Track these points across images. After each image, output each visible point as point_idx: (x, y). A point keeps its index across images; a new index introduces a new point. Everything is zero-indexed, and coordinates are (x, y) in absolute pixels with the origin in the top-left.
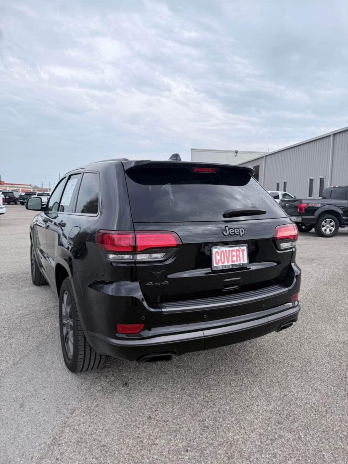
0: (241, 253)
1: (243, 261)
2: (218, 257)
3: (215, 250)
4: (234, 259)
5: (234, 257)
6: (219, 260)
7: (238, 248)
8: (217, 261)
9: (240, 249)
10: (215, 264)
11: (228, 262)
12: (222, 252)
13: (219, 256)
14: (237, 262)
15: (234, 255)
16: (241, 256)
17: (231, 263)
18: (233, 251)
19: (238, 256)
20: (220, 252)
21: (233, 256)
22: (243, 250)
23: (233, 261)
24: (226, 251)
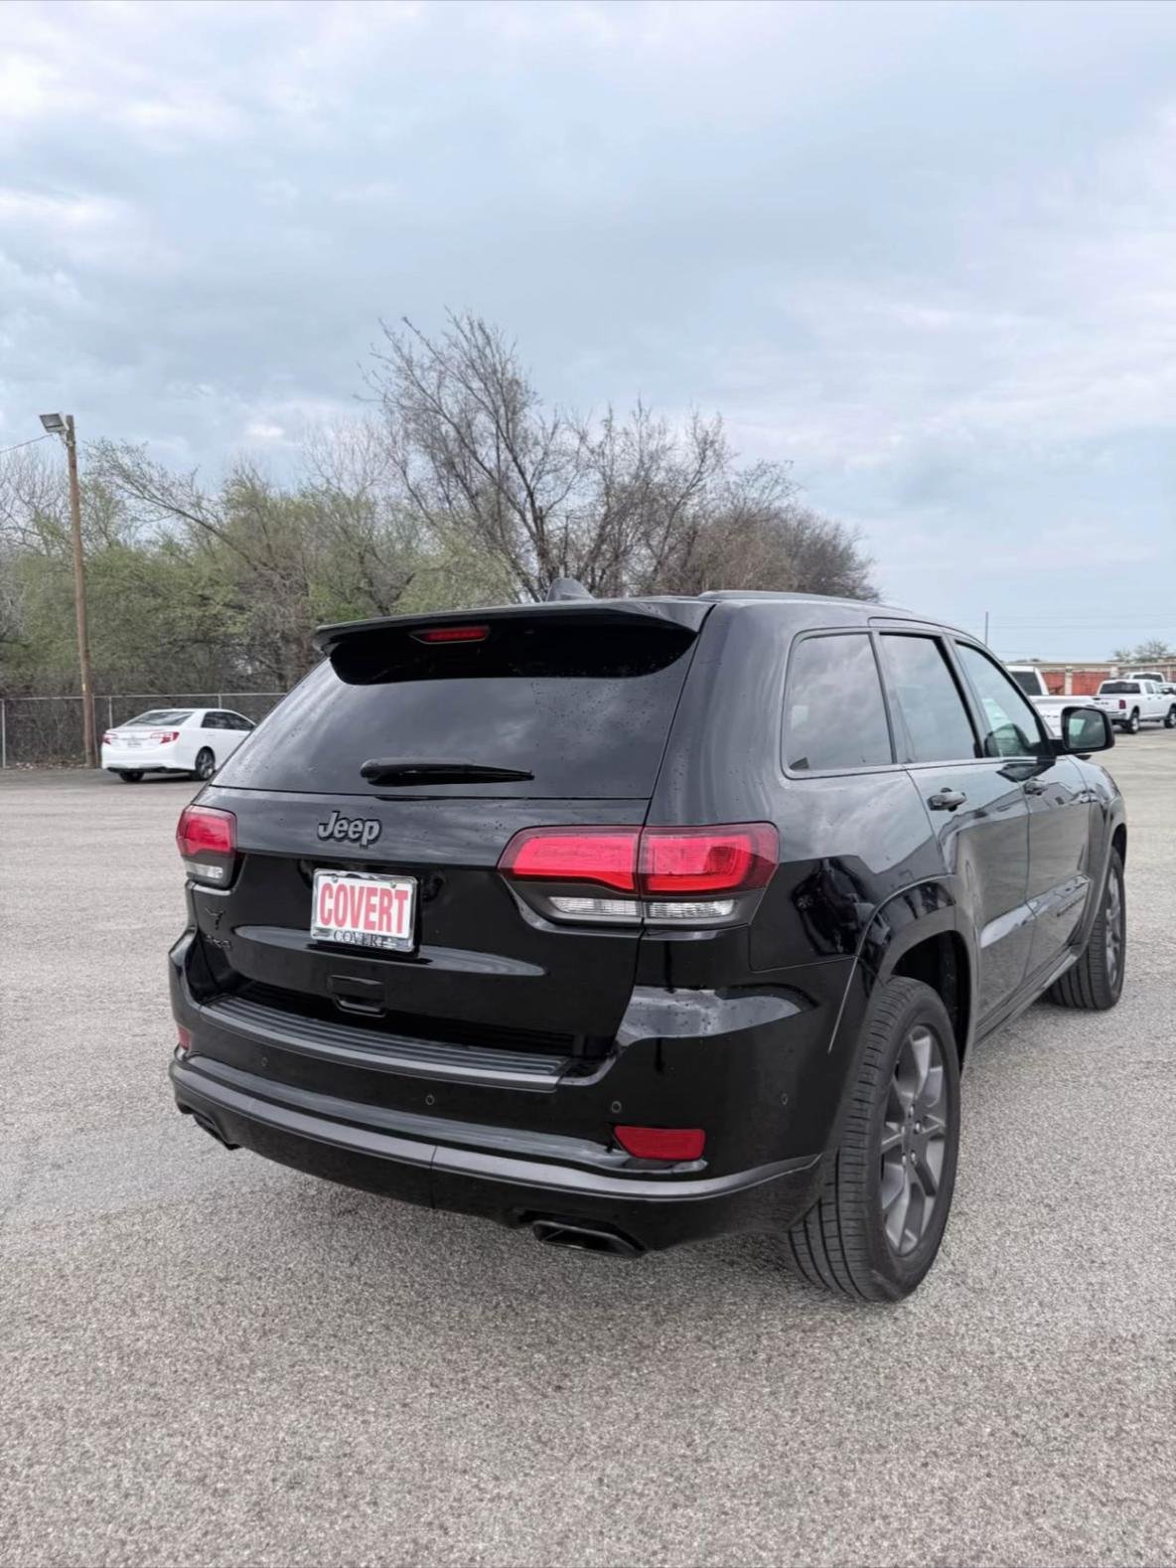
0: (395, 903)
1: (400, 929)
2: (330, 904)
3: (322, 879)
4: (374, 917)
5: (374, 911)
6: (330, 910)
7: (386, 885)
8: (326, 915)
9: (393, 891)
10: (317, 923)
11: (355, 924)
12: (342, 888)
13: (333, 901)
14: (381, 929)
15: (374, 906)
16: (394, 911)
17: (361, 929)
18: (372, 892)
19: (385, 911)
20: (335, 886)
21: (371, 908)
22: (401, 895)
23: (369, 924)
24: (352, 888)
